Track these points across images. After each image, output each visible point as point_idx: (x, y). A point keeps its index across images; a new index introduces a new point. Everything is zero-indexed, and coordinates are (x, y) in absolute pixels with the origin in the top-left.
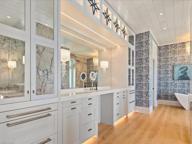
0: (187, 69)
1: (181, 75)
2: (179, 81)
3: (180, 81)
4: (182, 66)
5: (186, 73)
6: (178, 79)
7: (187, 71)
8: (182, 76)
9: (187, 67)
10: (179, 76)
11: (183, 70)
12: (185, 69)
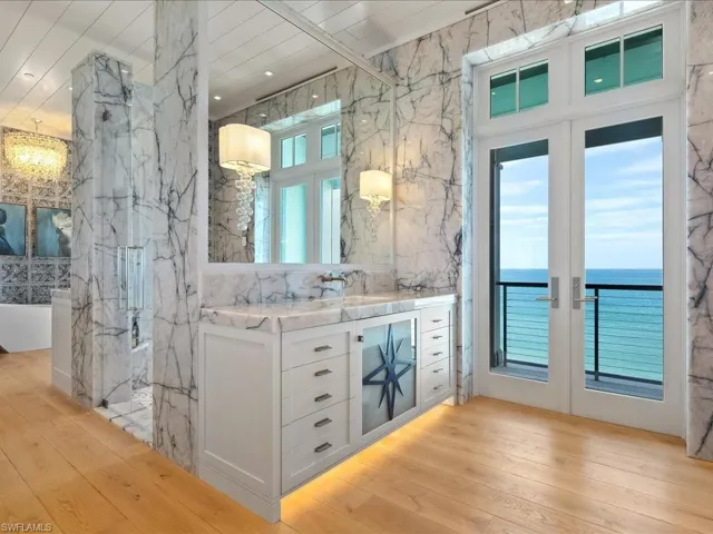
0: (3, 219)
7: (4, 225)
9: (4, 212)
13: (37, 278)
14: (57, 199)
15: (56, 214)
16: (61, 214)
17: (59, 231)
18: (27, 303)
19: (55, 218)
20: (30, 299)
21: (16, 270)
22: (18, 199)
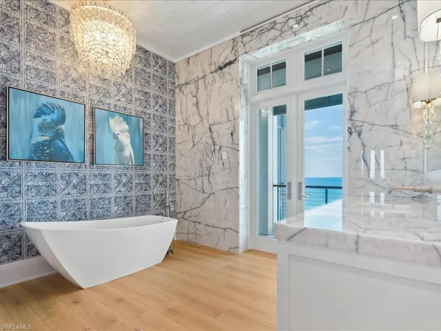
0: (62, 120)
1: (39, 138)
2: (33, 164)
3: (34, 168)
4: (44, 100)
5: (59, 135)
6: (27, 156)
7: (63, 127)
8: (43, 143)
9: (63, 110)
10: (33, 142)
11: (48, 118)
12: (54, 116)
13: (95, 188)
14: (112, 101)
15: (113, 117)
16: (117, 117)
17: (115, 137)
18: (86, 219)
19: (112, 122)
20: (88, 214)
21: (75, 181)
22: (76, 96)
